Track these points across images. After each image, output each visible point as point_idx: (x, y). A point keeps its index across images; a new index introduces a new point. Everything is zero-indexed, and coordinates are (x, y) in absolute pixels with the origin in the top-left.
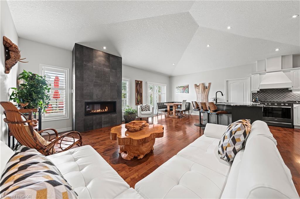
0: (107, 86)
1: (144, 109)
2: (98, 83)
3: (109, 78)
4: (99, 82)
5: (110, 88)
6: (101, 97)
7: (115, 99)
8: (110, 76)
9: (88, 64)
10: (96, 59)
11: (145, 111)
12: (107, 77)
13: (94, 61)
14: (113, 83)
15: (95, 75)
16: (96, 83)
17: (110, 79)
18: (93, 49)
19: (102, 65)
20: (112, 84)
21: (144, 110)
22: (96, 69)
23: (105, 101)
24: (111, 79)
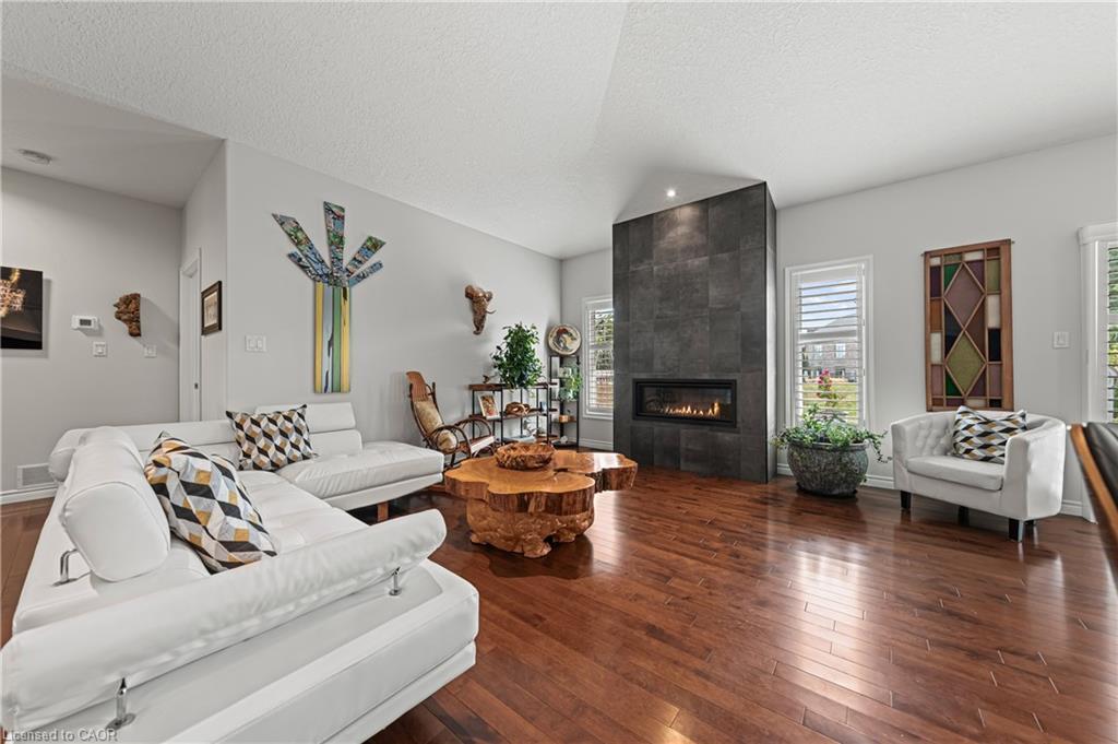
0: (696, 322)
1: (966, 439)
2: (666, 317)
3: (707, 290)
4: (670, 313)
5: (708, 328)
6: (676, 363)
7: (729, 371)
8: (707, 284)
9: (640, 268)
10: (661, 242)
11: (976, 459)
12: (697, 291)
13: (655, 251)
14: (721, 306)
15: (658, 293)
16: (661, 318)
17: (710, 293)
18: (652, 215)
19: (679, 255)
20: (720, 309)
21: (968, 451)
22: (661, 274)
23: (689, 377)
24: (713, 292)
